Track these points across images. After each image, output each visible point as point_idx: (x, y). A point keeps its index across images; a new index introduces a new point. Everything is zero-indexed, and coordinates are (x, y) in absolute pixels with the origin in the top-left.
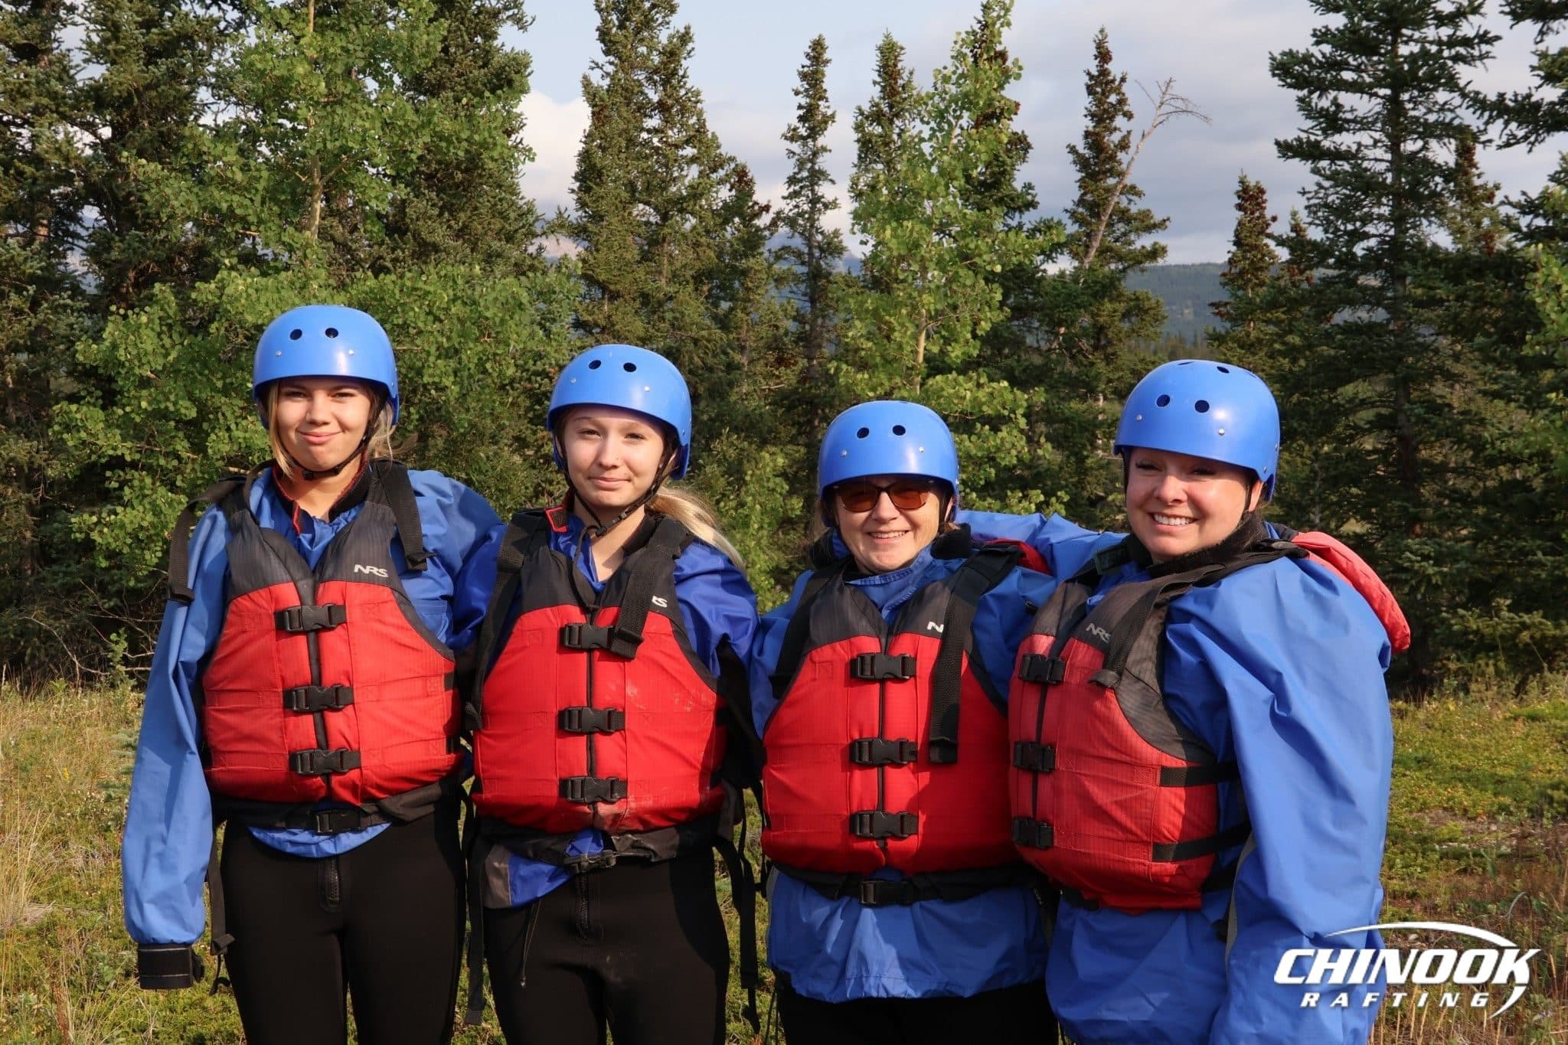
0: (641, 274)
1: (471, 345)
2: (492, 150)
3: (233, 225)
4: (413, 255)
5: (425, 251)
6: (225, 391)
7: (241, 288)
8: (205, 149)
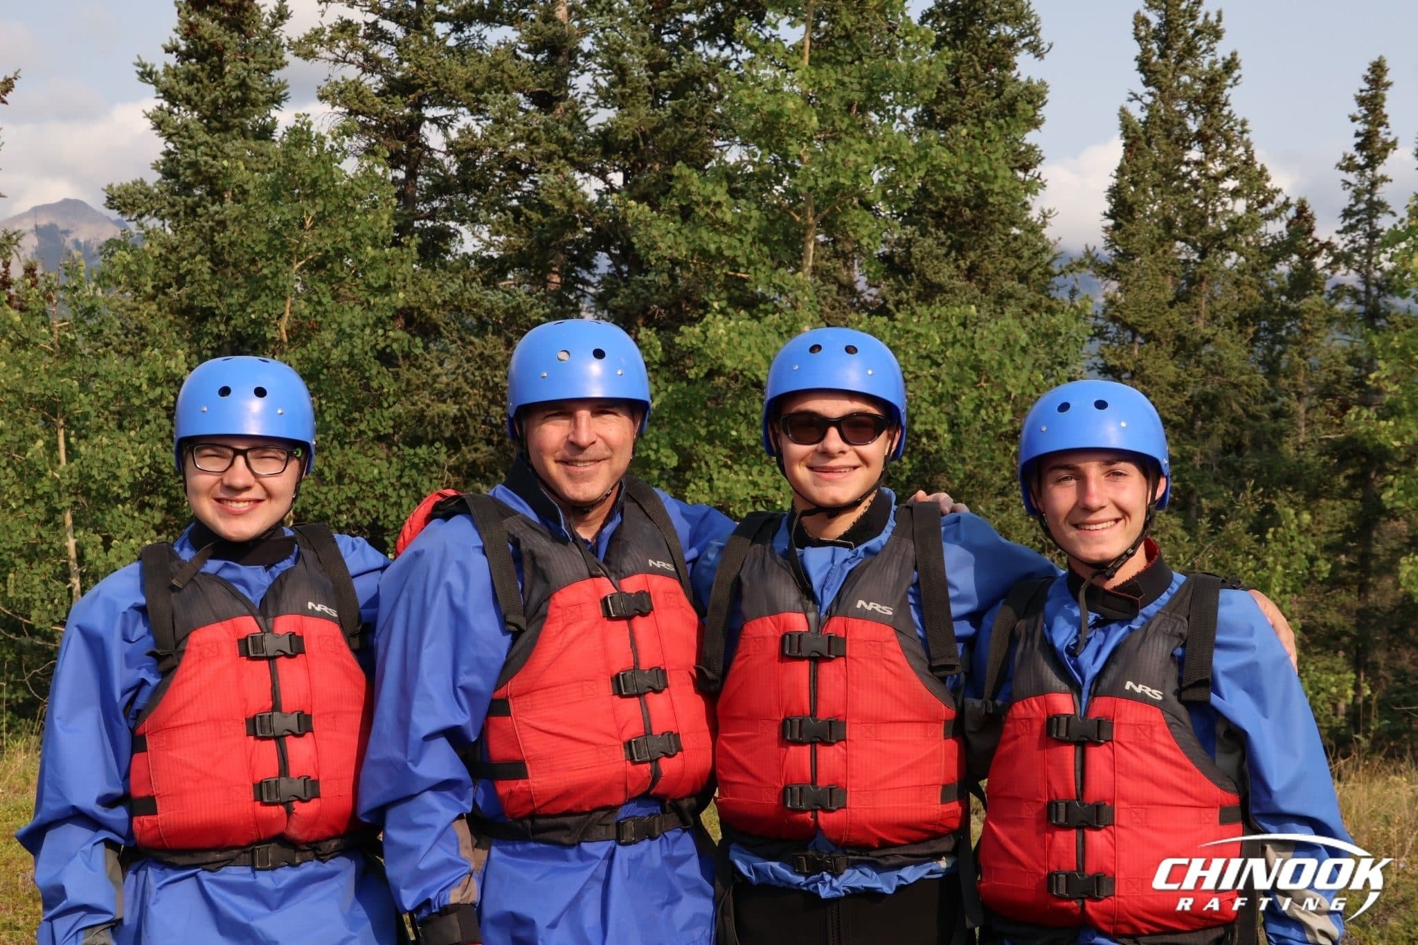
0: (1174, 315)
1: (966, 390)
2: (992, 183)
3: (722, 267)
4: (918, 297)
5: (930, 292)
6: (710, 439)
7: (721, 331)
8: (693, 189)
